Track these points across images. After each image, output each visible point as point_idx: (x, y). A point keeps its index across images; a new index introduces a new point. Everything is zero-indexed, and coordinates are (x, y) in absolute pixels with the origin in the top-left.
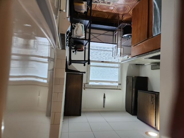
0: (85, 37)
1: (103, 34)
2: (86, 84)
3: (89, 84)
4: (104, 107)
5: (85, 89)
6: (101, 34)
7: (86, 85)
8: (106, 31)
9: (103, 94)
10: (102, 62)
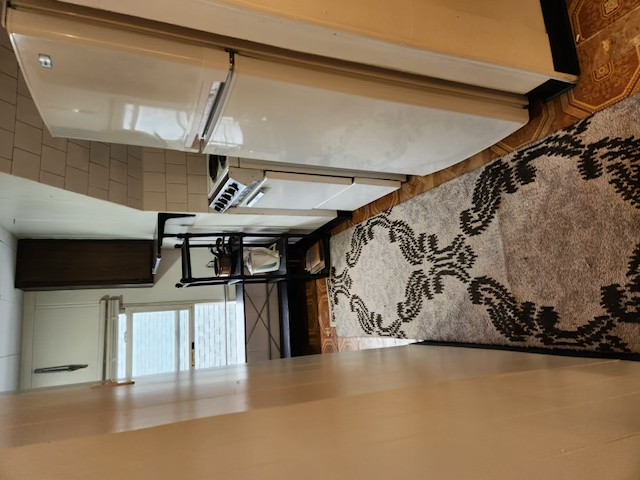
0: (252, 274)
1: (270, 335)
2: (121, 304)
3: (121, 313)
4: (37, 371)
5: (103, 302)
6: (269, 329)
7: (117, 302)
8: (278, 343)
9: (84, 364)
10: (193, 344)
